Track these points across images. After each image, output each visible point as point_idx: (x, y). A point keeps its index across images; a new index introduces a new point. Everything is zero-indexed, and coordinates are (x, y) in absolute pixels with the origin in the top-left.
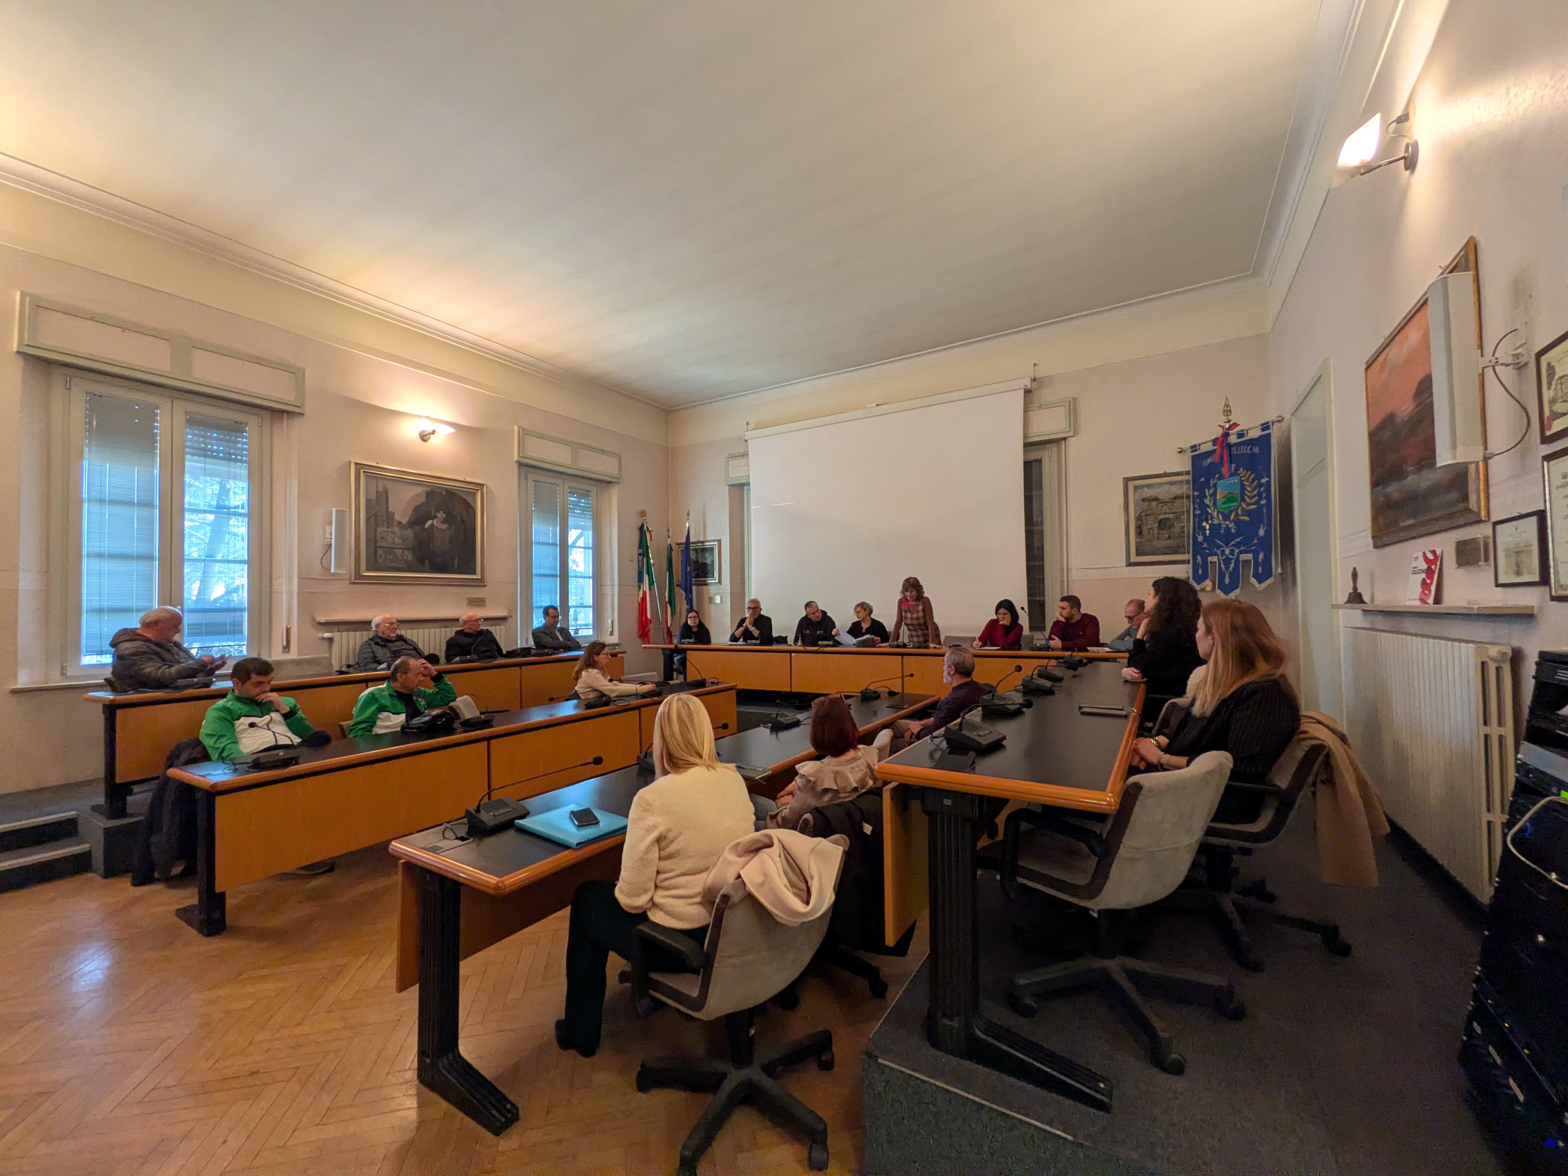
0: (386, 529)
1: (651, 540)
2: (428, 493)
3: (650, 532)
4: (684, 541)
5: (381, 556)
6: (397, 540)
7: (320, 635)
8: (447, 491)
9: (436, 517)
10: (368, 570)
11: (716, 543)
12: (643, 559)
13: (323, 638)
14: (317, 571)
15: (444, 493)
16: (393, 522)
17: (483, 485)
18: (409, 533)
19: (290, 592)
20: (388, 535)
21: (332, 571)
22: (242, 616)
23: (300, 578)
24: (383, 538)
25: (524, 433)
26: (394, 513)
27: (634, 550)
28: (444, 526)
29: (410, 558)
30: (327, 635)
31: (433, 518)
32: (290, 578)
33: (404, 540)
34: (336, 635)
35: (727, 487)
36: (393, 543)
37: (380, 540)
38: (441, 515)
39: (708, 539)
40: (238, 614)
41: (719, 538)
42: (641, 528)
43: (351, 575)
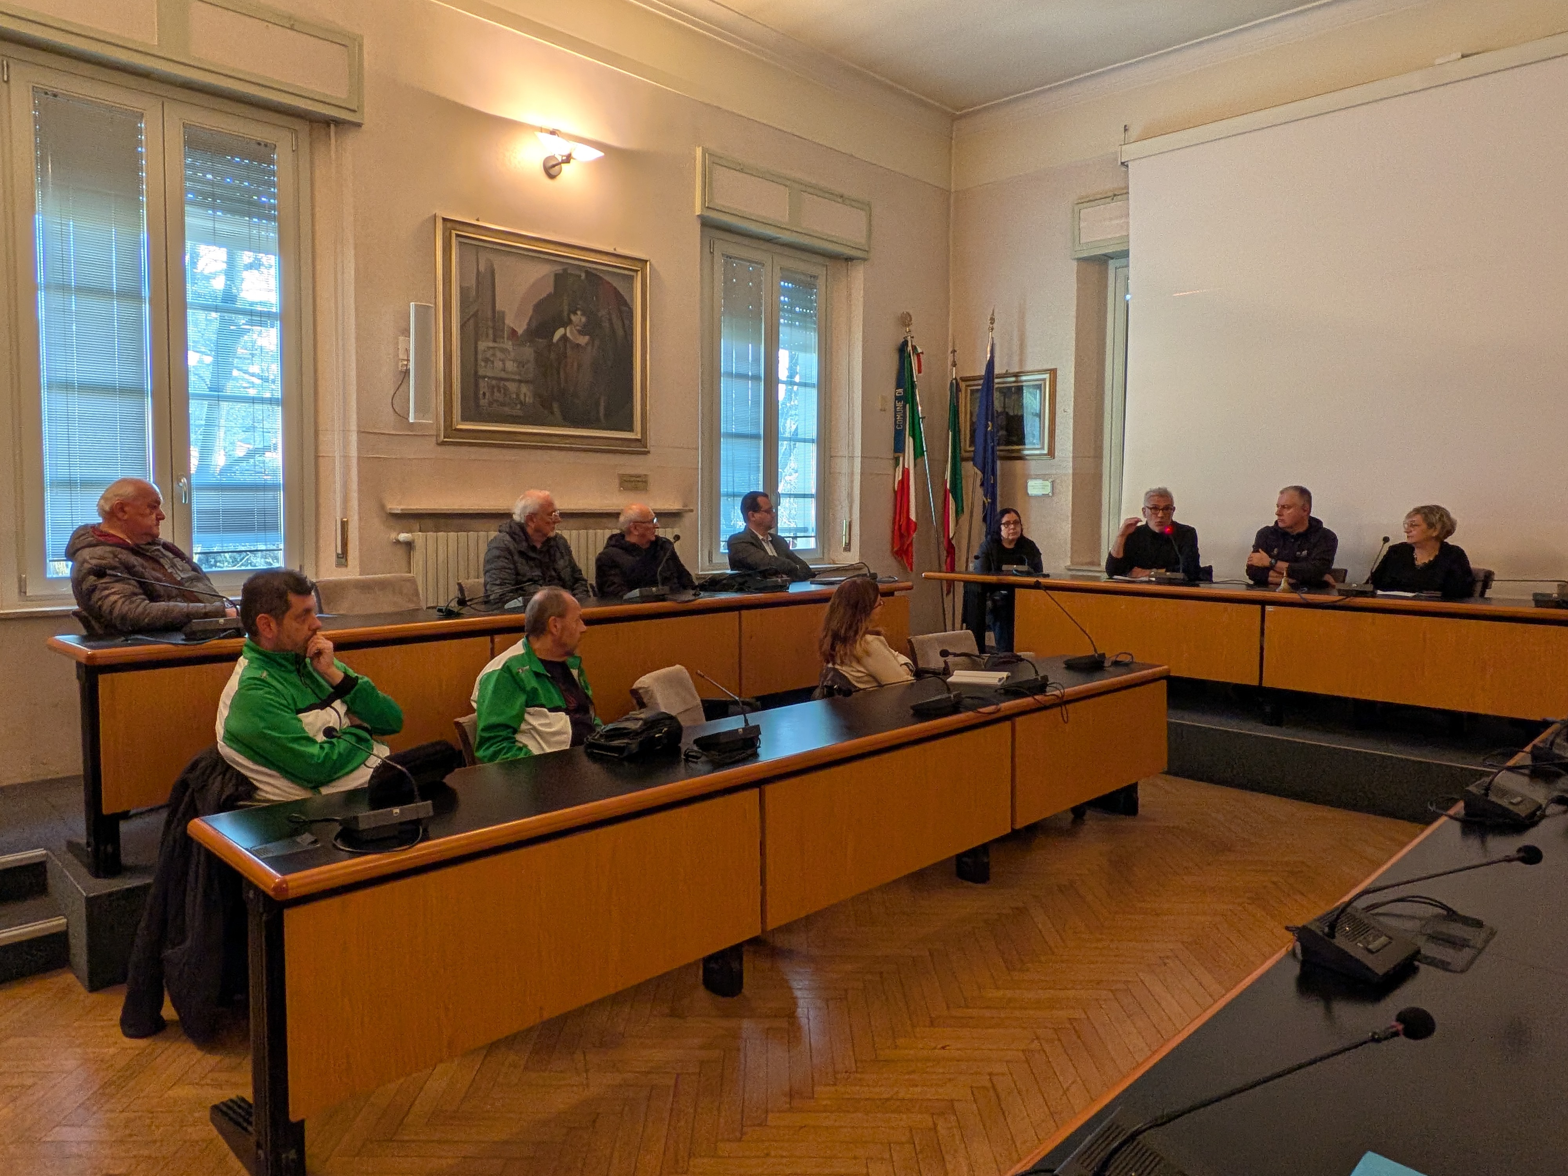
0: (491, 344)
1: (920, 371)
2: (557, 277)
3: (918, 355)
4: (982, 371)
5: (484, 394)
6: (510, 366)
7: (393, 536)
8: (588, 273)
9: (570, 321)
10: (465, 418)
11: (1047, 376)
12: (904, 407)
13: (398, 542)
14: (387, 421)
15: (583, 276)
16: (503, 331)
17: (646, 261)
18: (528, 352)
19: (346, 457)
20: (494, 355)
21: (411, 421)
22: (275, 499)
23: (359, 432)
24: (486, 360)
25: (713, 160)
26: (503, 313)
27: (888, 389)
28: (583, 340)
29: (529, 400)
30: (403, 537)
31: (565, 325)
32: (345, 431)
33: (521, 364)
34: (418, 537)
35: (1075, 263)
36: (504, 370)
37: (483, 364)
38: (578, 318)
39: (1029, 368)
40: (270, 494)
41: (1053, 367)
42: (902, 349)
43: (438, 430)
